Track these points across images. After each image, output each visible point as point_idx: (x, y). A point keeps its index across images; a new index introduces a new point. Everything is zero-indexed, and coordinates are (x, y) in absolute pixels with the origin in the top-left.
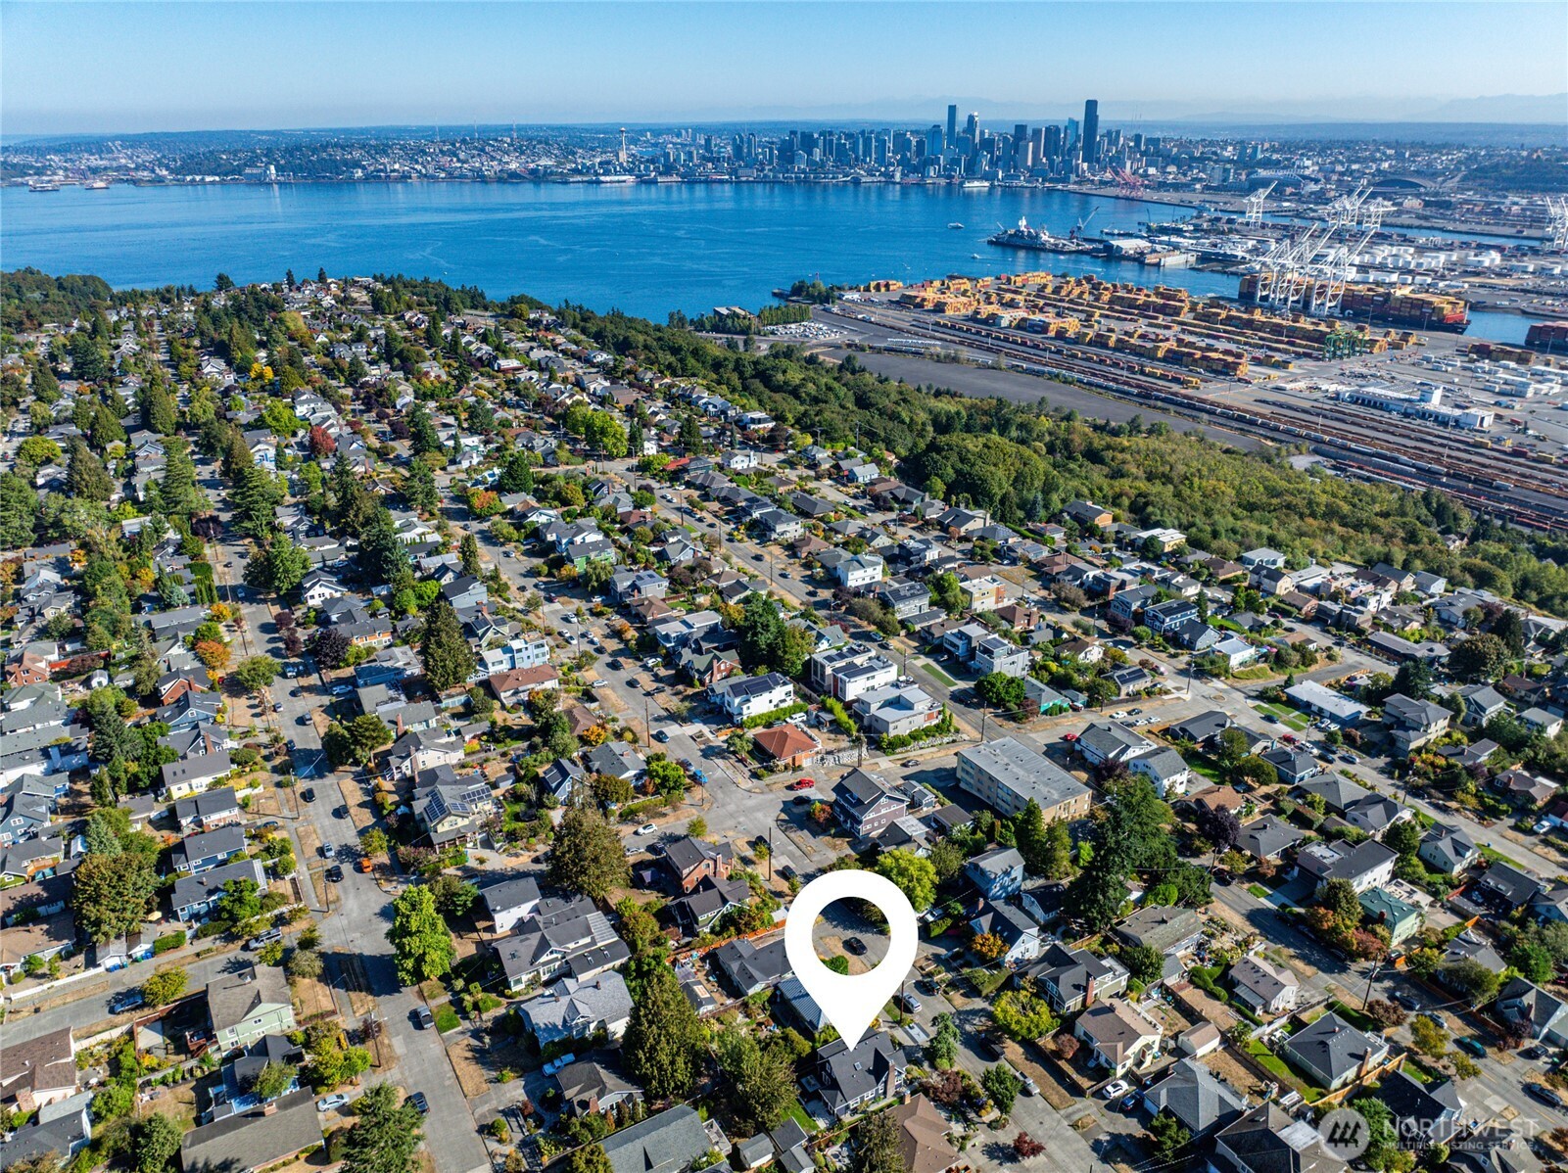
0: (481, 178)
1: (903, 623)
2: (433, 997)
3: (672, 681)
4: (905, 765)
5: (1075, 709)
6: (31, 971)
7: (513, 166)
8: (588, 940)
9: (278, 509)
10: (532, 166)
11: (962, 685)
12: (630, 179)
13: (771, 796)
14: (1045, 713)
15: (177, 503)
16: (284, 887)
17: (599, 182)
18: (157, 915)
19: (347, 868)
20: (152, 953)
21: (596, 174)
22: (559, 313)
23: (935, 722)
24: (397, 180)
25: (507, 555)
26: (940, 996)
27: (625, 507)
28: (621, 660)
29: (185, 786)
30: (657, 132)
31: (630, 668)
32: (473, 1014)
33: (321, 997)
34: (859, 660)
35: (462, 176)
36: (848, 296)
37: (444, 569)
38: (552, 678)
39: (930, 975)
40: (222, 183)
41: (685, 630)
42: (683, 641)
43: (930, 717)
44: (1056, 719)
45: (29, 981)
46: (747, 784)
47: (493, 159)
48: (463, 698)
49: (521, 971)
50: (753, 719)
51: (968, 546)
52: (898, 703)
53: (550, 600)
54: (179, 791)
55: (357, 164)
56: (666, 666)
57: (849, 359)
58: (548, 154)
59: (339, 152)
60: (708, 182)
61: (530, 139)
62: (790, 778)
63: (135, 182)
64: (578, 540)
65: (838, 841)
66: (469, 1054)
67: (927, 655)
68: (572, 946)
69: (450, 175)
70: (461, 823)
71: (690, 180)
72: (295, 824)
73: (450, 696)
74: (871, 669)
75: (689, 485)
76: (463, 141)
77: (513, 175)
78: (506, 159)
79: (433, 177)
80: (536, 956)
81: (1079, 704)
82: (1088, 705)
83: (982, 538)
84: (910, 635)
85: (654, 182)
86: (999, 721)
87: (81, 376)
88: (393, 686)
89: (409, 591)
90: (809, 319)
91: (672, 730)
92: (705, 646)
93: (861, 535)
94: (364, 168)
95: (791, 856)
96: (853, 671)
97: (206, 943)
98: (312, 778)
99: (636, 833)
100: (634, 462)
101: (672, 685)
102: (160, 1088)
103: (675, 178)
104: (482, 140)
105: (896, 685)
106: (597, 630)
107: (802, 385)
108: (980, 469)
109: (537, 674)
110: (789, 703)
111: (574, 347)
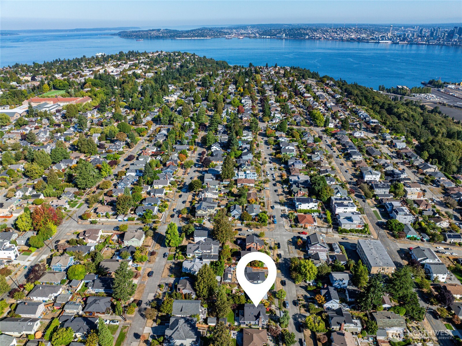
0: (342, 40)
1: (374, 196)
2: (172, 252)
3: (286, 193)
4: (342, 239)
5: (422, 240)
6: (107, 216)
7: (353, 37)
8: (209, 251)
9: (219, 125)
10: (359, 37)
11: (384, 220)
12: (390, 42)
13: (292, 233)
14: (408, 238)
15: (200, 120)
16: (160, 215)
17: (379, 43)
18: (133, 212)
19: (176, 215)
20: (127, 220)
21: (379, 40)
22: (335, 82)
23: (360, 229)
24: (317, 39)
25: (268, 148)
26: (298, 307)
27: (311, 141)
28: (277, 184)
29: (157, 186)
30: (406, 27)
31: (279, 186)
32: (176, 259)
33: (151, 242)
34: (346, 202)
35: (336, 39)
36: (450, 86)
37: (246, 148)
38: (253, 183)
39: (299, 300)
40: (270, 38)
41: (297, 179)
42: (295, 182)
43: (359, 226)
44: (411, 242)
45: (105, 218)
46: (287, 227)
47: (347, 34)
48: (228, 182)
49: (191, 253)
50: (300, 210)
51: (423, 177)
52: (350, 219)
53: (270, 163)
54: (156, 187)
55: (307, 34)
56: (288, 188)
57: (436, 108)
58: (365, 33)
59: (303, 30)
60: (418, 44)
61: (361, 28)
62: (301, 230)
63: (249, 37)
64: (287, 148)
65: (301, 253)
66: (169, 268)
67: (377, 208)
68: (205, 251)
69: (333, 39)
70: (204, 213)
71: (411, 43)
72: (173, 202)
73: (226, 181)
74: (347, 206)
75: (336, 138)
76: (340, 29)
77: (352, 39)
78: (352, 34)
79: (328, 39)
80: (195, 250)
81: (425, 240)
82: (429, 241)
83: (430, 175)
84: (376, 200)
85: (398, 43)
86: (388, 235)
87: (203, 86)
88: (214, 175)
89: (233, 152)
90: (430, 93)
91: (278, 207)
92: (300, 185)
93: (384, 165)
94: (309, 35)
95: (285, 252)
96: (341, 205)
97: (139, 222)
98: (184, 192)
99: (247, 230)
100: (324, 129)
101: (286, 194)
102: (110, 248)
103: (406, 42)
104: (345, 28)
105: (353, 213)
106: (277, 174)
107: (403, 114)
108: (446, 152)
109: (250, 181)
110: (315, 208)
111: (333, 93)
